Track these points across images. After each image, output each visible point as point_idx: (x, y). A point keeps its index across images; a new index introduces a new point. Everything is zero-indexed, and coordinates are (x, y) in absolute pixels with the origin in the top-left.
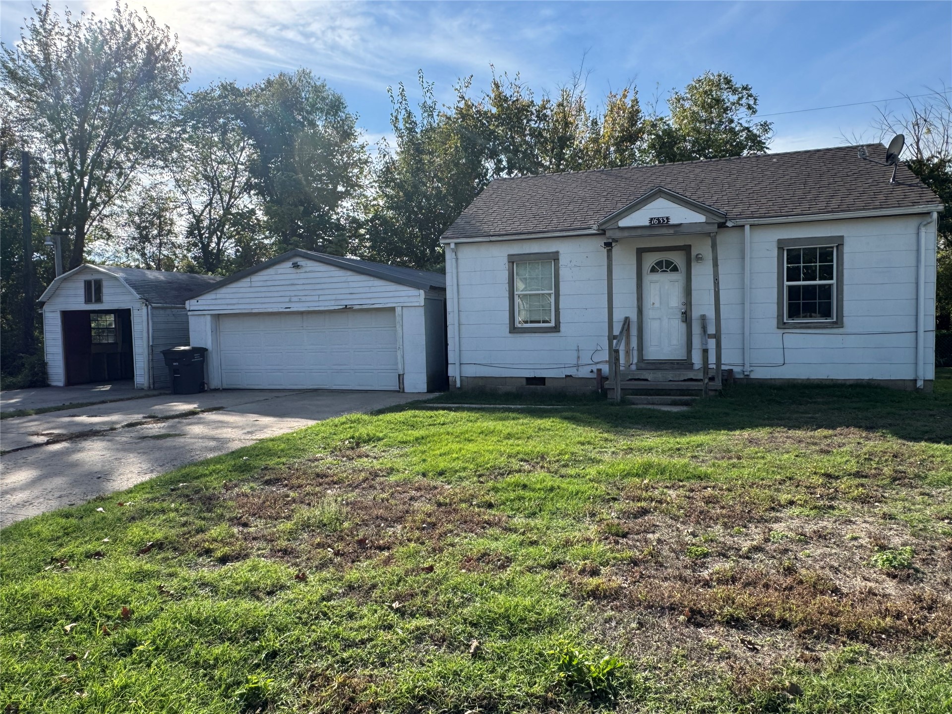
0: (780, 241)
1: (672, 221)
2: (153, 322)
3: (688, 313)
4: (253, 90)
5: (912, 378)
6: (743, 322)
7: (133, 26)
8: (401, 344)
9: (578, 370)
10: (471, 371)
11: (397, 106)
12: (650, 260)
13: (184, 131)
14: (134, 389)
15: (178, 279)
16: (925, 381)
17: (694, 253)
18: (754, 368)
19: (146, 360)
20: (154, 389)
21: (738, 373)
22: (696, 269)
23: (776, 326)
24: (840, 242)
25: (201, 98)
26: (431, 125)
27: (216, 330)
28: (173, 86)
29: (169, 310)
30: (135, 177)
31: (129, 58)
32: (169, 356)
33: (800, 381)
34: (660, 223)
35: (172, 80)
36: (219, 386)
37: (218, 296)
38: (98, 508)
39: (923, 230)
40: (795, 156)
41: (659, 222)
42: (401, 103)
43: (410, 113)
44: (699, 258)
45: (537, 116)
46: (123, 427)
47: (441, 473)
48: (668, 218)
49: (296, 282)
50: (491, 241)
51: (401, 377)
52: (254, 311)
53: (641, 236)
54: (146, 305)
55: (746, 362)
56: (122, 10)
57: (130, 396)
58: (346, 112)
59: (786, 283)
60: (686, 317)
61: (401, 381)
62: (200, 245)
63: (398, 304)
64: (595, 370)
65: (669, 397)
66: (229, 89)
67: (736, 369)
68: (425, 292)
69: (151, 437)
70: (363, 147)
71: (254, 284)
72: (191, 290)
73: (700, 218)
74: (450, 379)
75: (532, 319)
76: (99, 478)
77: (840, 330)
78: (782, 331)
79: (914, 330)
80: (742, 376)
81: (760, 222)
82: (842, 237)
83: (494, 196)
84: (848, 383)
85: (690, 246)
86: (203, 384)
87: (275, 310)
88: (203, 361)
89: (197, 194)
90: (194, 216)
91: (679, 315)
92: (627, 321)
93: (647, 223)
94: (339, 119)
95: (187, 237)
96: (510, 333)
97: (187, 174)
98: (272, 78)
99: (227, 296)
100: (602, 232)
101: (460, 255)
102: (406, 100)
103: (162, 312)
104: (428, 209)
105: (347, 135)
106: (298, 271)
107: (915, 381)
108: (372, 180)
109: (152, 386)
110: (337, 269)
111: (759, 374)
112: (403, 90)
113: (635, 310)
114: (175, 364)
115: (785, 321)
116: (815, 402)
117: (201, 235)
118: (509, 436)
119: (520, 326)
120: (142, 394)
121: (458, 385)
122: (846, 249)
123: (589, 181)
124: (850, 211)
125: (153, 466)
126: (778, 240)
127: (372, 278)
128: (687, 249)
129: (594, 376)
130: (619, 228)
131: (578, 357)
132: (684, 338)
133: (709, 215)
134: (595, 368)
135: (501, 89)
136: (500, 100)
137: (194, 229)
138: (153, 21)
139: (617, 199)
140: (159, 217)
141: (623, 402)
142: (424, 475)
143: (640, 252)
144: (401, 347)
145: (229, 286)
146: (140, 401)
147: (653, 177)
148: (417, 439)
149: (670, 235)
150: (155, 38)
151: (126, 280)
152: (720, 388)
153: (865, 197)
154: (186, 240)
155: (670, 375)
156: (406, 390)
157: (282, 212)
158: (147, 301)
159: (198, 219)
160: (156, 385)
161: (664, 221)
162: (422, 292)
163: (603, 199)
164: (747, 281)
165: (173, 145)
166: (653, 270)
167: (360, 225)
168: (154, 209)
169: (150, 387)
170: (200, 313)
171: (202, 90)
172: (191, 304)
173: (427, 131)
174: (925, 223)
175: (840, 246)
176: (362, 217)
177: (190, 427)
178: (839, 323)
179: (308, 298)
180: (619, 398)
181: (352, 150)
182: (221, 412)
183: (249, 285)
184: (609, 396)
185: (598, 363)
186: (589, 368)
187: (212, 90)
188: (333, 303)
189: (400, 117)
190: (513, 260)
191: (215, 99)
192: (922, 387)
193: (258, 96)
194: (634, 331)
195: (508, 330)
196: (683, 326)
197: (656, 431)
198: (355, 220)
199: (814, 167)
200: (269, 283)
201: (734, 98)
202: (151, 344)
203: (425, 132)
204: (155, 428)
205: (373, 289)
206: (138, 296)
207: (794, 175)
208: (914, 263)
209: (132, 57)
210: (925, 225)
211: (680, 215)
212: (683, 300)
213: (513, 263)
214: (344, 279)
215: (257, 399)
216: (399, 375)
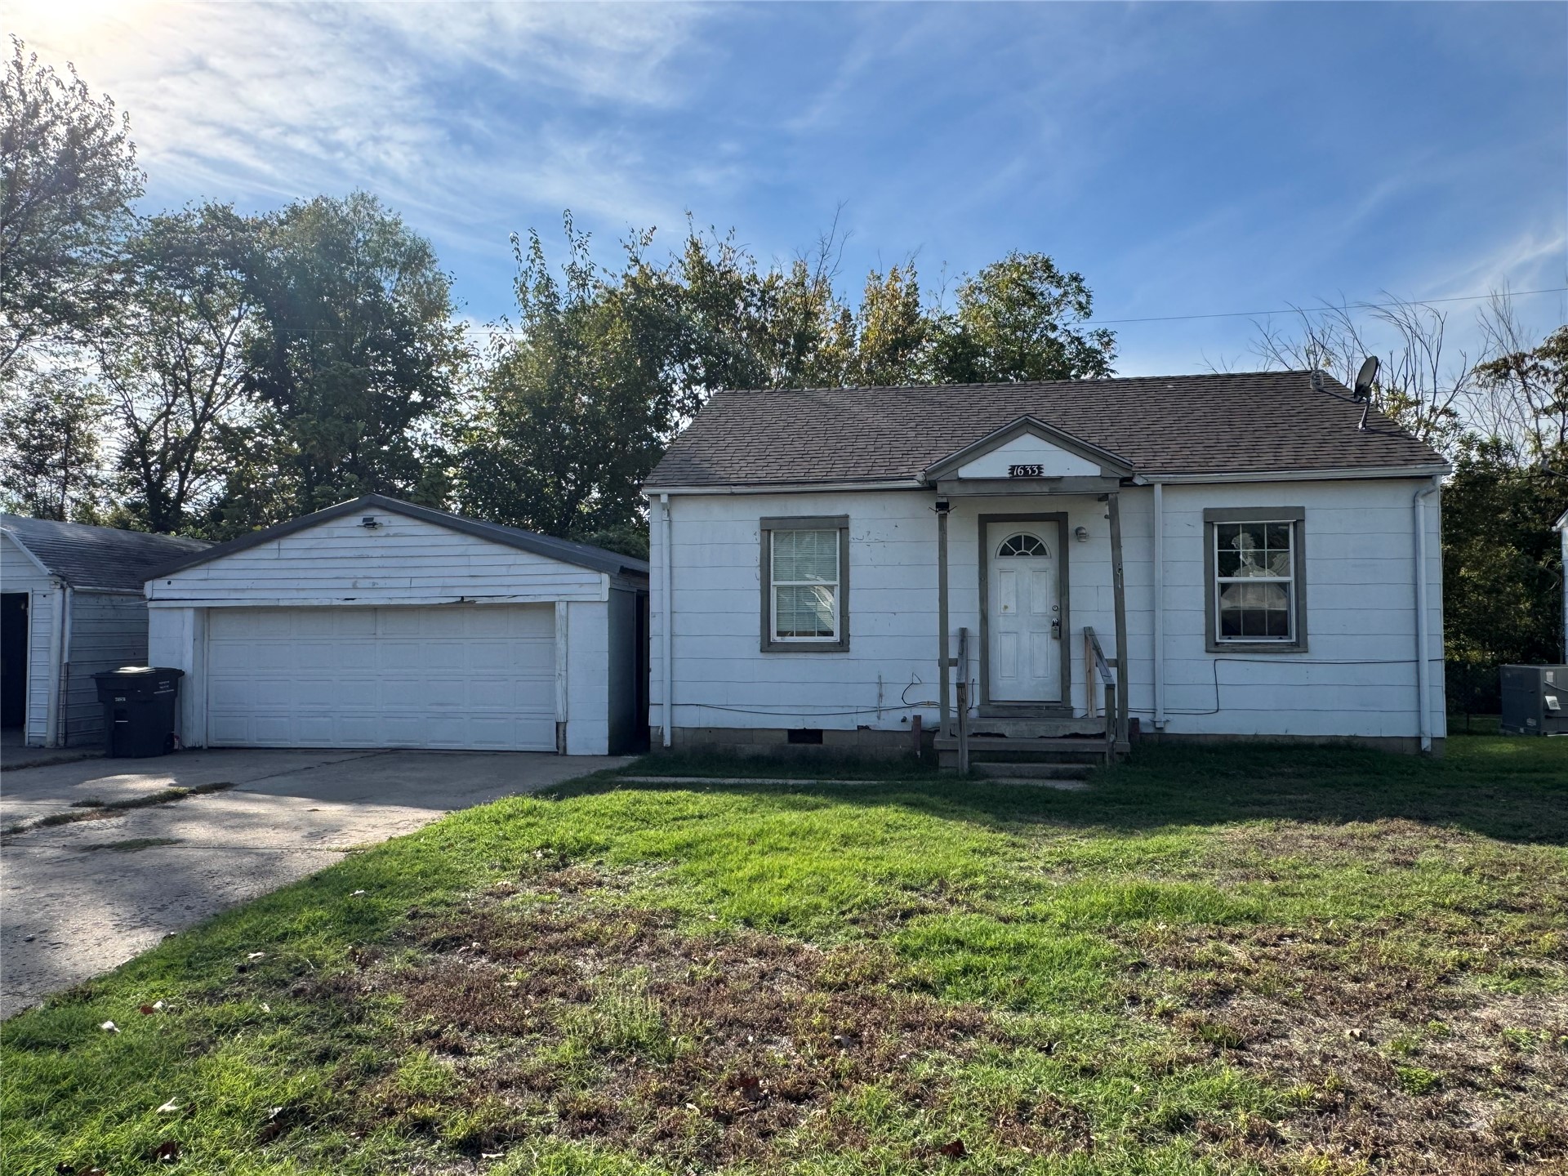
0: (1207, 512)
1: (1047, 473)
2: (74, 621)
3: (1064, 624)
4: (265, 222)
5: (1412, 734)
6: (1154, 640)
7: (46, 92)
8: (564, 666)
9: (879, 718)
10: (690, 719)
11: (526, 264)
12: (1001, 535)
13: (132, 282)
14: (22, 746)
15: (122, 542)
16: (1433, 739)
17: (1072, 526)
18: (1171, 717)
19: (54, 691)
20: (66, 747)
21: (1146, 724)
22: (1076, 552)
23: (1204, 647)
24: (1298, 517)
25: (164, 227)
26: (583, 301)
27: (202, 637)
28: (110, 202)
29: (104, 597)
30: (23, 357)
31: (33, 148)
32: (109, 684)
33: (1243, 740)
34: (1027, 475)
35: (112, 192)
36: (202, 742)
37: (212, 574)
38: (103, 1022)
39: (1421, 502)
40: (1198, 382)
41: (1026, 472)
42: (533, 261)
43: (548, 279)
44: (1080, 534)
45: (762, 299)
46: (37, 825)
47: (782, 919)
48: (1039, 467)
49: (370, 553)
50: (732, 494)
51: (560, 728)
52: (282, 603)
53: (992, 495)
54: (62, 587)
55: (1158, 708)
56: (26, 63)
57: (22, 762)
58: (436, 270)
59: (1219, 579)
60: (1060, 630)
61: (561, 735)
62: (145, 484)
63: (562, 598)
64: (910, 718)
65: (1041, 765)
66: (220, 217)
67: (1144, 718)
68: (611, 577)
69: (109, 846)
70: (459, 330)
71: (284, 554)
72: (146, 562)
73: (1091, 469)
74: (652, 731)
75: (802, 629)
76: (31, 940)
77: (1305, 657)
78: (1213, 656)
79: (1413, 658)
80: (1151, 730)
81: (1179, 481)
82: (1303, 508)
83: (723, 419)
84: (1317, 742)
85: (1065, 514)
86: (171, 737)
87: (326, 603)
88: (175, 694)
89: (139, 394)
90: (137, 430)
91: (1049, 628)
92: (963, 633)
93: (1006, 474)
94: (422, 281)
95: (120, 469)
96: (762, 651)
97: (125, 357)
98: (301, 205)
99: (230, 574)
100: (930, 487)
101: (675, 516)
102: (541, 258)
103: (92, 601)
104: (574, 438)
105: (434, 307)
106: (373, 533)
107: (1418, 739)
108: (471, 387)
109: (61, 742)
110: (450, 532)
111: (1179, 726)
112: (536, 242)
113: (978, 617)
114: (118, 699)
115: (1218, 640)
116: (1282, 774)
117: (147, 466)
118: (847, 840)
119: (779, 639)
120: (47, 757)
121: (667, 742)
122: (1309, 528)
123: (880, 403)
124: (1313, 468)
125: (141, 910)
126: (1205, 509)
127: (513, 551)
128: (1060, 519)
129: (907, 727)
130: (960, 480)
131: (881, 696)
132: (1057, 664)
133: (1106, 464)
134: (910, 714)
135: (702, 252)
136: (703, 269)
137: (135, 455)
138: (85, 88)
139: (935, 434)
140: (69, 430)
141: (973, 774)
142: (748, 923)
143: (985, 521)
144: (563, 673)
145: (235, 557)
146: (46, 769)
147: (985, 403)
148: (678, 848)
149: (1041, 494)
150: (84, 119)
151: (23, 539)
152: (1128, 750)
153: (1328, 448)
154: (116, 474)
155: (1041, 728)
156: (570, 752)
157: (326, 429)
158: (64, 581)
159: (144, 438)
160: (70, 741)
161: (1034, 472)
162: (605, 577)
163: (913, 434)
164: (1158, 575)
165: (103, 303)
166: (1005, 552)
167: (450, 461)
168: (59, 413)
169: (57, 744)
170: (174, 605)
171: (169, 214)
172: (155, 588)
173: (576, 310)
174: (1425, 491)
175: (1299, 523)
176: (450, 449)
177: (181, 825)
178: (1301, 646)
179: (390, 583)
180: (966, 766)
181: (441, 334)
182: (230, 793)
183: (276, 556)
184: (941, 764)
185: (914, 705)
186: (900, 715)
187: (189, 215)
188: (437, 592)
189: (531, 285)
190: (768, 527)
191: (194, 232)
192: (1429, 750)
193: (273, 233)
194: (975, 654)
195: (758, 647)
196: (1054, 647)
197: (1081, 827)
198: (439, 452)
199: (1234, 400)
200: (314, 554)
201: (1057, 292)
202: (66, 660)
203: (573, 311)
204: (107, 829)
205: (513, 571)
206: (48, 570)
207: (1207, 410)
208: (1409, 552)
209: (38, 146)
210: (1424, 495)
211: (1060, 463)
212: (1054, 602)
213: (769, 531)
214: (459, 550)
215: (290, 767)
216: (558, 724)
